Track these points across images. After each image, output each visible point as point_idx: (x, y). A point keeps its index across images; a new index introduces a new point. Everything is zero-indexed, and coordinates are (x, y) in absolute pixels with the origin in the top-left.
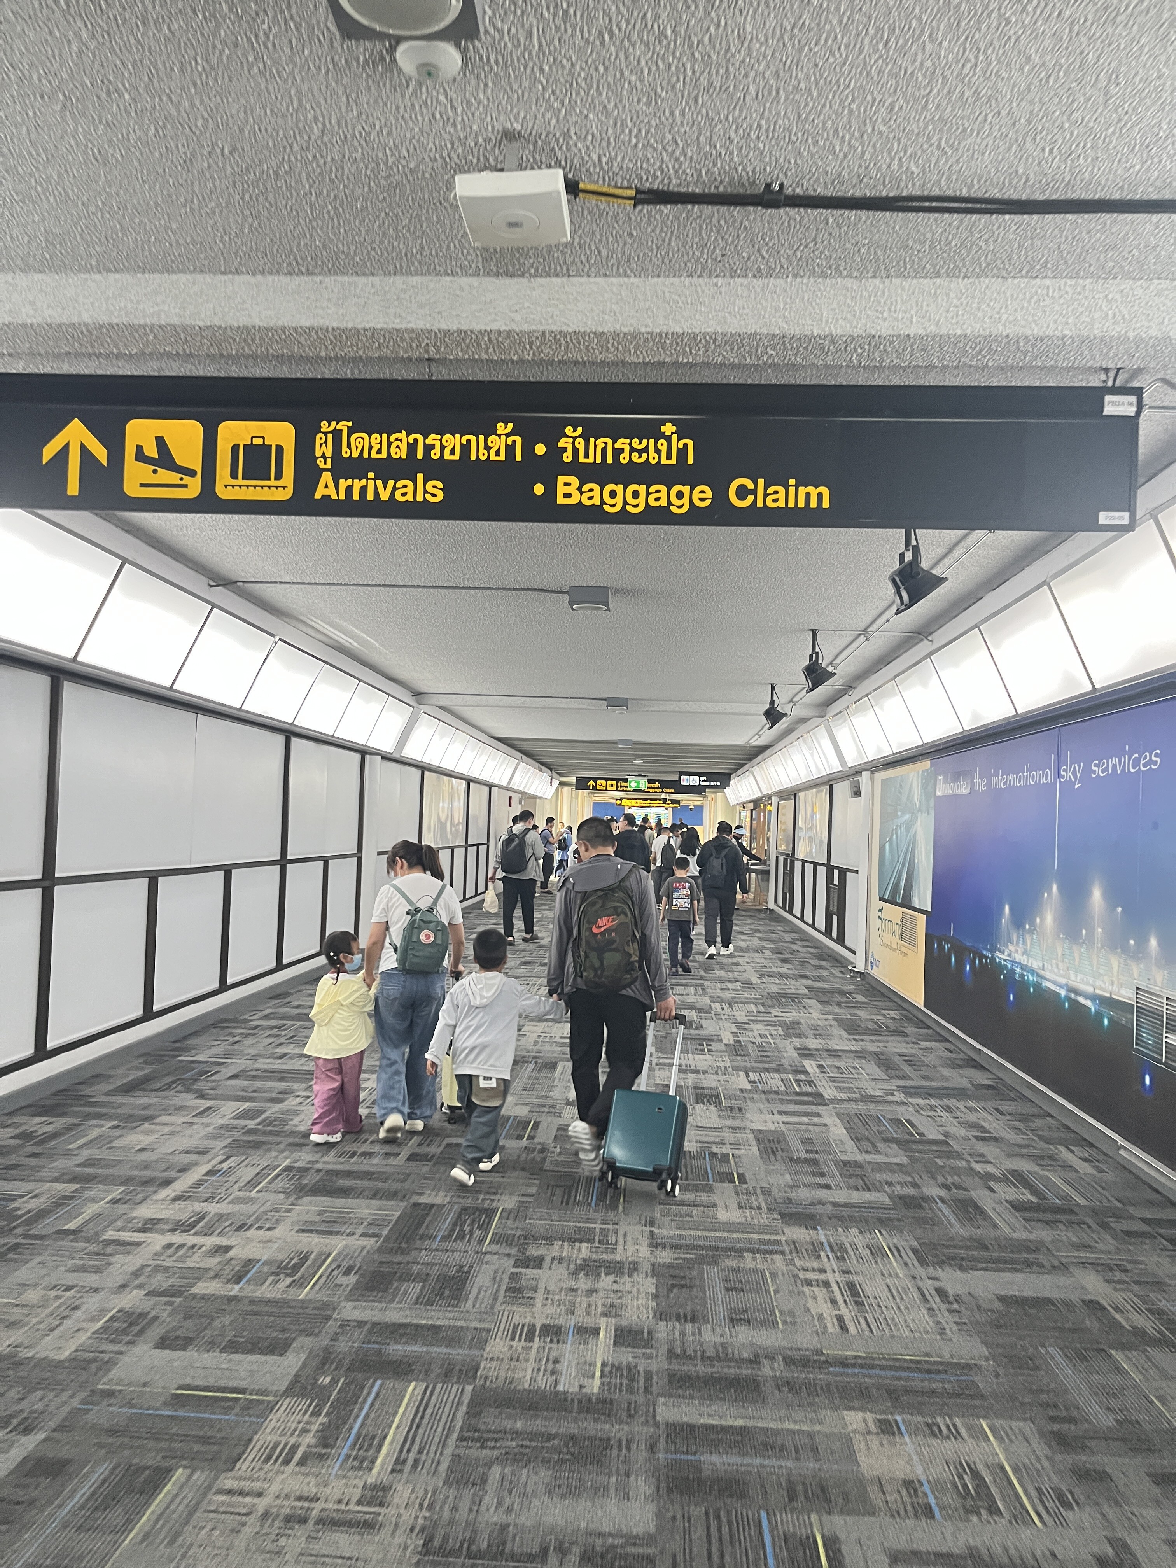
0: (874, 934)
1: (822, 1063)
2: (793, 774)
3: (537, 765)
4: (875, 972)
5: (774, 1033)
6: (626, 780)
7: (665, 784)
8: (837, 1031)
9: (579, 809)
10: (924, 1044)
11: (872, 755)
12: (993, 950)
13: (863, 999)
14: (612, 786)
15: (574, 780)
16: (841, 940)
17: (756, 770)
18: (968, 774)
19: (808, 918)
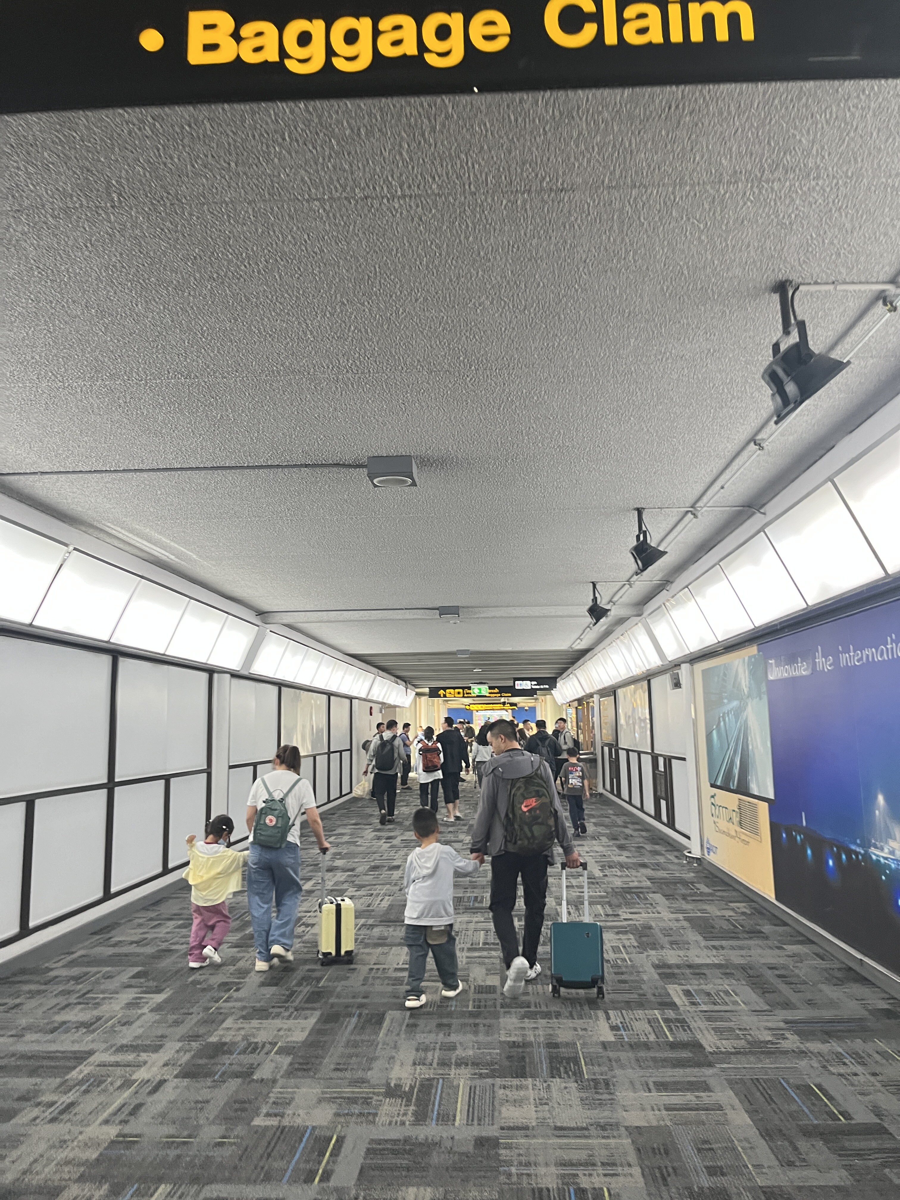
0: (708, 820)
1: (689, 987)
2: (613, 673)
3: (393, 678)
4: (712, 858)
5: (627, 943)
6: (469, 688)
7: (503, 690)
8: (693, 936)
9: (436, 714)
10: (791, 948)
11: (694, 646)
12: (867, 844)
13: (706, 890)
14: (459, 693)
15: (427, 690)
16: (671, 824)
17: (578, 672)
18: (807, 655)
19: (636, 801)
